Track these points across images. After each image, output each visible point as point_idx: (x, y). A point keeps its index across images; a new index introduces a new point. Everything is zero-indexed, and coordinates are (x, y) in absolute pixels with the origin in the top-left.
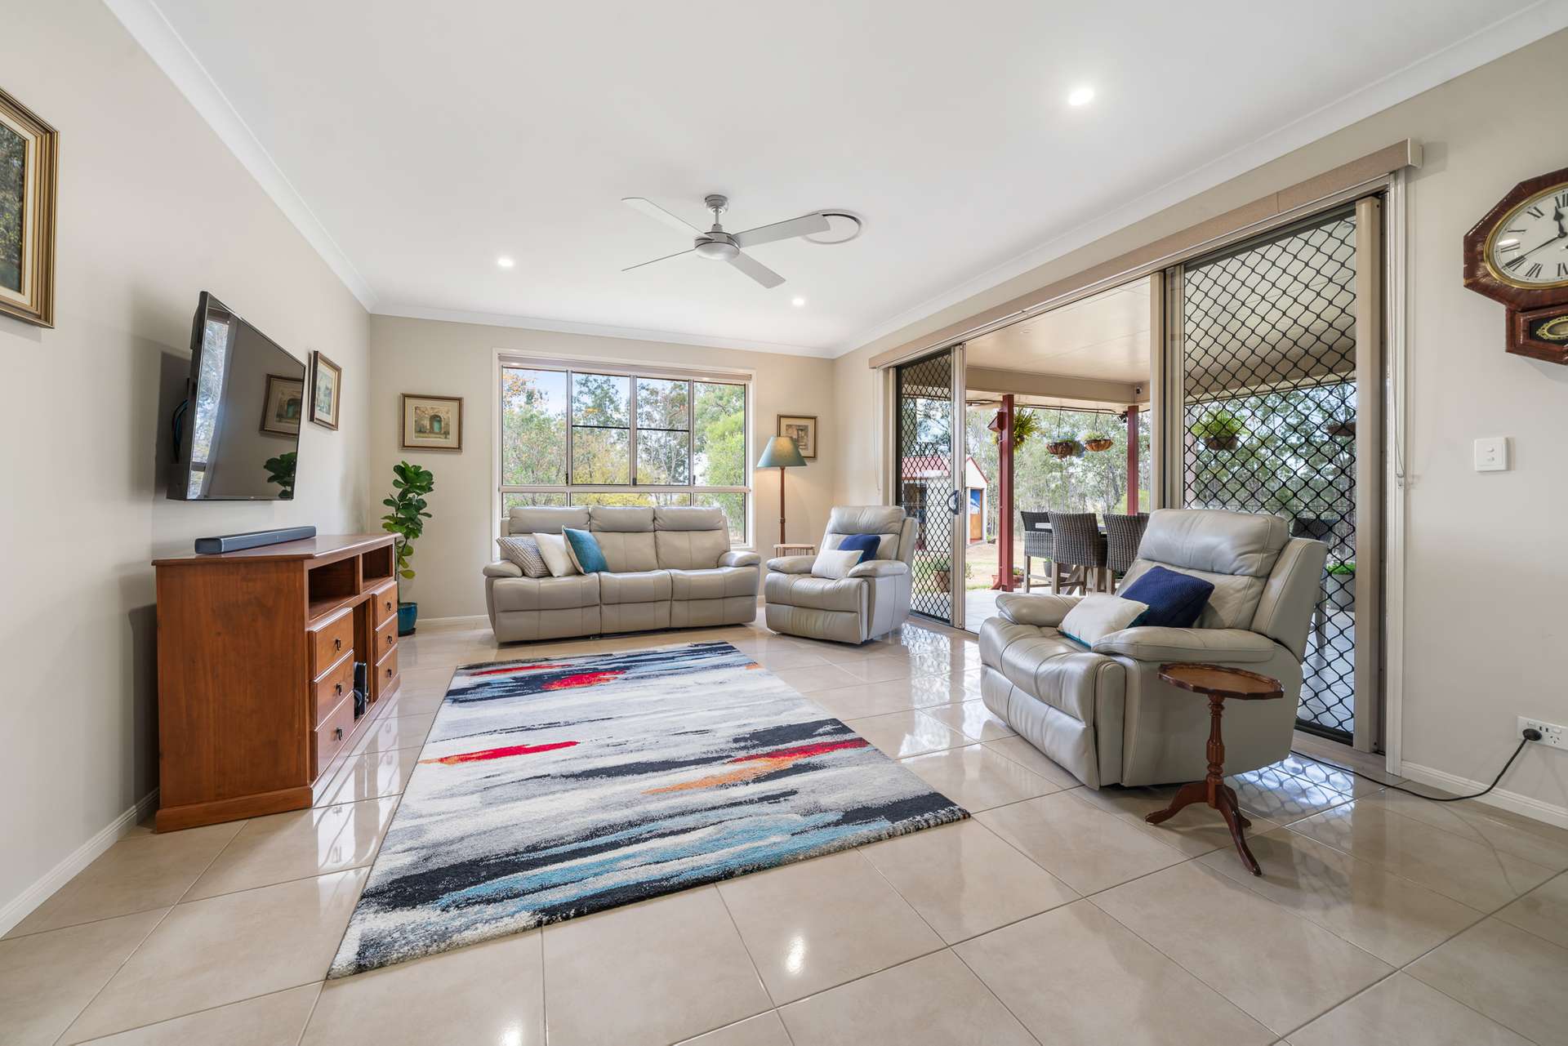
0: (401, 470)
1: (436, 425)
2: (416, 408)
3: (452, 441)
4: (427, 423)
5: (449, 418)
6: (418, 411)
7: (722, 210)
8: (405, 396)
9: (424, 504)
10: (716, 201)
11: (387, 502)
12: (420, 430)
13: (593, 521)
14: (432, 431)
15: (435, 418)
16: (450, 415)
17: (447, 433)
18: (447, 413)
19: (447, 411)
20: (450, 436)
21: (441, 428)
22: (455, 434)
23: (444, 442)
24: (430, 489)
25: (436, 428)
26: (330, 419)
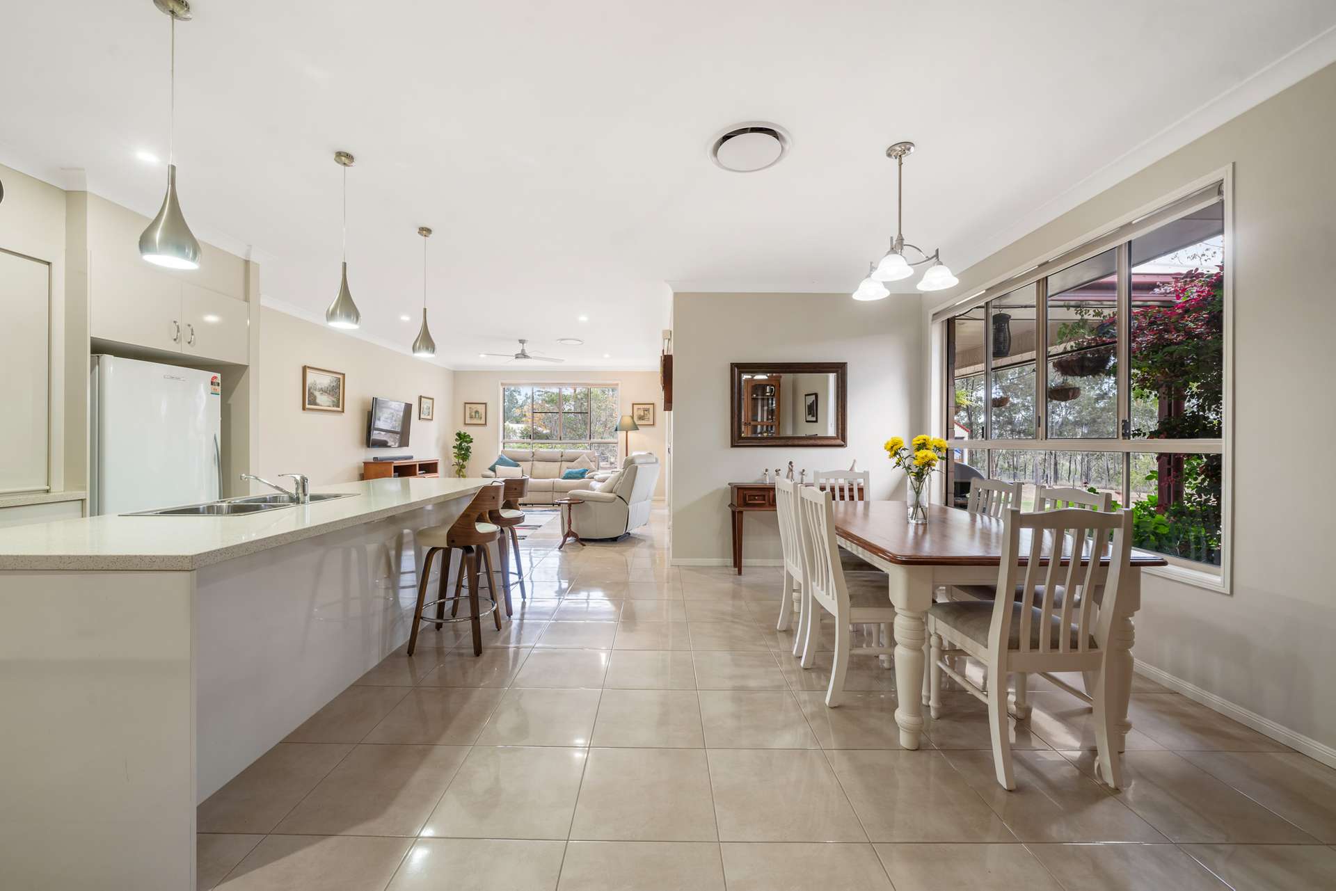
0: (459, 435)
1: (477, 415)
2: (470, 408)
3: (483, 421)
4: (473, 414)
5: (481, 411)
7: (525, 344)
8: (465, 403)
9: (470, 448)
10: (522, 342)
11: (454, 447)
12: (471, 417)
13: (534, 456)
14: (475, 417)
15: (477, 412)
17: (481, 418)
19: (481, 409)
21: (479, 416)
22: (484, 418)
23: (479, 422)
24: (472, 442)
25: (477, 416)
26: (429, 417)
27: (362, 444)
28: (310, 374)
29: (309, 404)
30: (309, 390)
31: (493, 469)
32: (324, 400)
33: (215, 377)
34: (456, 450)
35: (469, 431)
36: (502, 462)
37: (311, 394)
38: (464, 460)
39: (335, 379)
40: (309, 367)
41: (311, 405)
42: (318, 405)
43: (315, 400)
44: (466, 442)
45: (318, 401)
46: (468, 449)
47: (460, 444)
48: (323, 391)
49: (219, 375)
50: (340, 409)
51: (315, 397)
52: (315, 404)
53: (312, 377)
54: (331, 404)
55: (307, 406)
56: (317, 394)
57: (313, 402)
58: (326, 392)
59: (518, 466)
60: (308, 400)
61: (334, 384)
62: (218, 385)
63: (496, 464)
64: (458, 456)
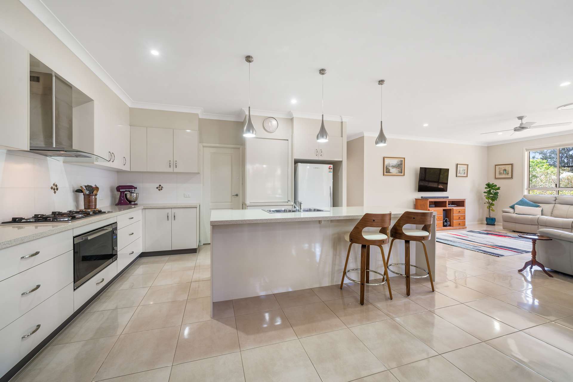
0: (488, 185)
2: (499, 168)
3: (510, 176)
4: (502, 172)
5: (508, 170)
6: (500, 169)
7: (523, 120)
8: (496, 165)
9: (498, 193)
10: (520, 118)
11: (484, 192)
12: (500, 174)
13: (557, 200)
15: (505, 170)
16: (509, 169)
17: (508, 174)
18: (508, 168)
19: (509, 168)
20: (509, 174)
21: (506, 173)
22: (510, 174)
23: (507, 176)
24: (499, 189)
25: (505, 173)
26: (465, 175)
27: (415, 190)
28: (386, 160)
29: (386, 173)
30: (386, 167)
31: (513, 207)
32: (393, 171)
33: (330, 166)
34: (486, 194)
35: (498, 183)
36: (522, 203)
37: (387, 168)
38: (493, 200)
39: (400, 161)
40: (385, 157)
41: (388, 173)
42: (391, 173)
43: (389, 171)
44: (494, 189)
45: (391, 171)
46: (496, 194)
47: (490, 191)
48: (393, 167)
49: (332, 166)
50: (402, 174)
51: (389, 170)
52: (390, 173)
53: (387, 161)
54: (398, 172)
55: (385, 174)
56: (390, 168)
57: (388, 171)
58: (395, 167)
59: (538, 206)
60: (386, 171)
61: (400, 163)
62: (332, 169)
63: (517, 204)
64: (488, 198)
